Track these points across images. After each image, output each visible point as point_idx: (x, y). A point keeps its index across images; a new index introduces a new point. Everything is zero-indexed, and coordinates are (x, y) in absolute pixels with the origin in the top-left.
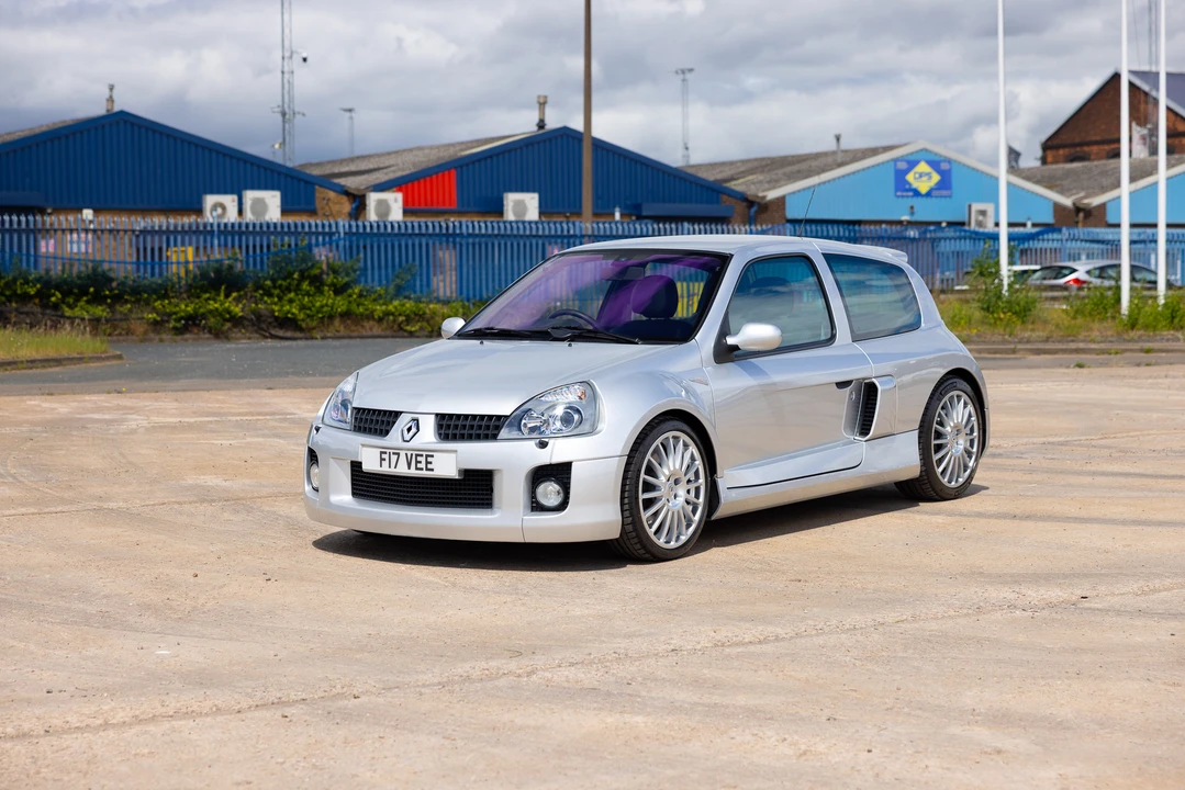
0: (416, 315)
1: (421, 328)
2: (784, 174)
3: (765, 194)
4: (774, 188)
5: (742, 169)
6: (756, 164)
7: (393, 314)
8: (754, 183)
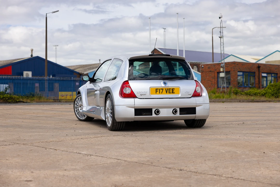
0: (11, 98)
1: (12, 101)
2: (87, 68)
3: (84, 72)
4: (85, 71)
5: (77, 67)
6: (80, 66)
7: (5, 98)
8: (80, 70)
